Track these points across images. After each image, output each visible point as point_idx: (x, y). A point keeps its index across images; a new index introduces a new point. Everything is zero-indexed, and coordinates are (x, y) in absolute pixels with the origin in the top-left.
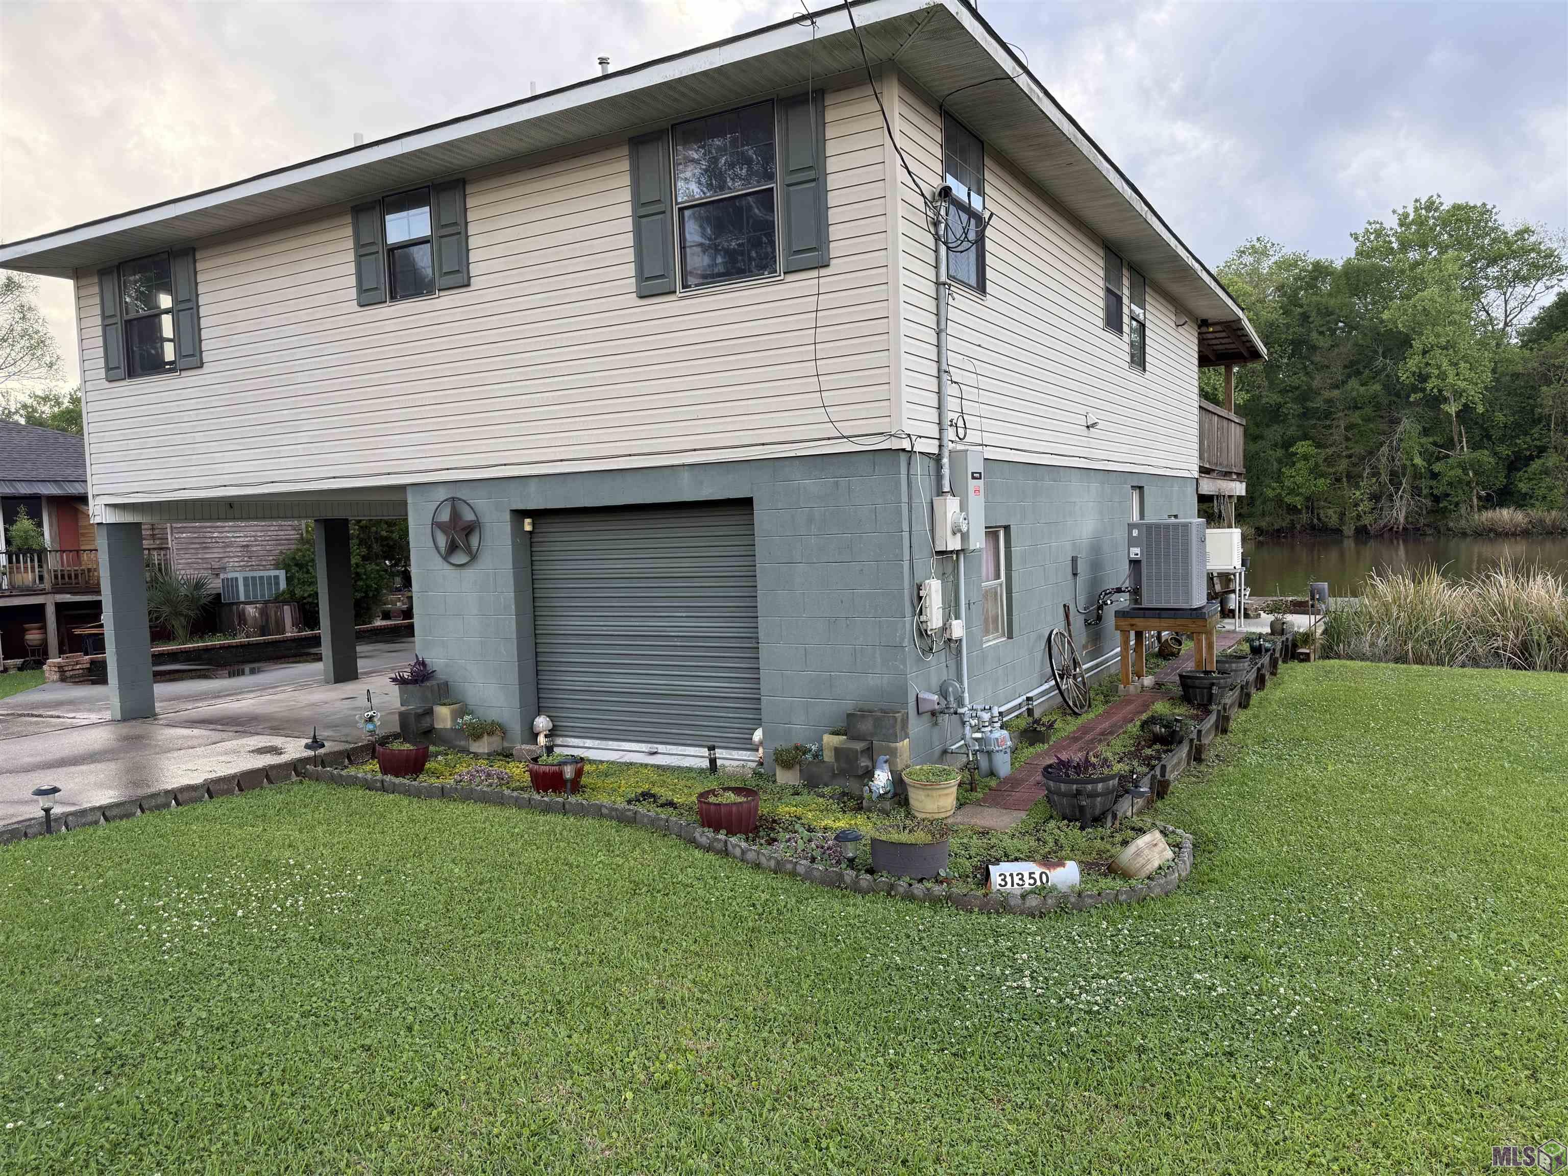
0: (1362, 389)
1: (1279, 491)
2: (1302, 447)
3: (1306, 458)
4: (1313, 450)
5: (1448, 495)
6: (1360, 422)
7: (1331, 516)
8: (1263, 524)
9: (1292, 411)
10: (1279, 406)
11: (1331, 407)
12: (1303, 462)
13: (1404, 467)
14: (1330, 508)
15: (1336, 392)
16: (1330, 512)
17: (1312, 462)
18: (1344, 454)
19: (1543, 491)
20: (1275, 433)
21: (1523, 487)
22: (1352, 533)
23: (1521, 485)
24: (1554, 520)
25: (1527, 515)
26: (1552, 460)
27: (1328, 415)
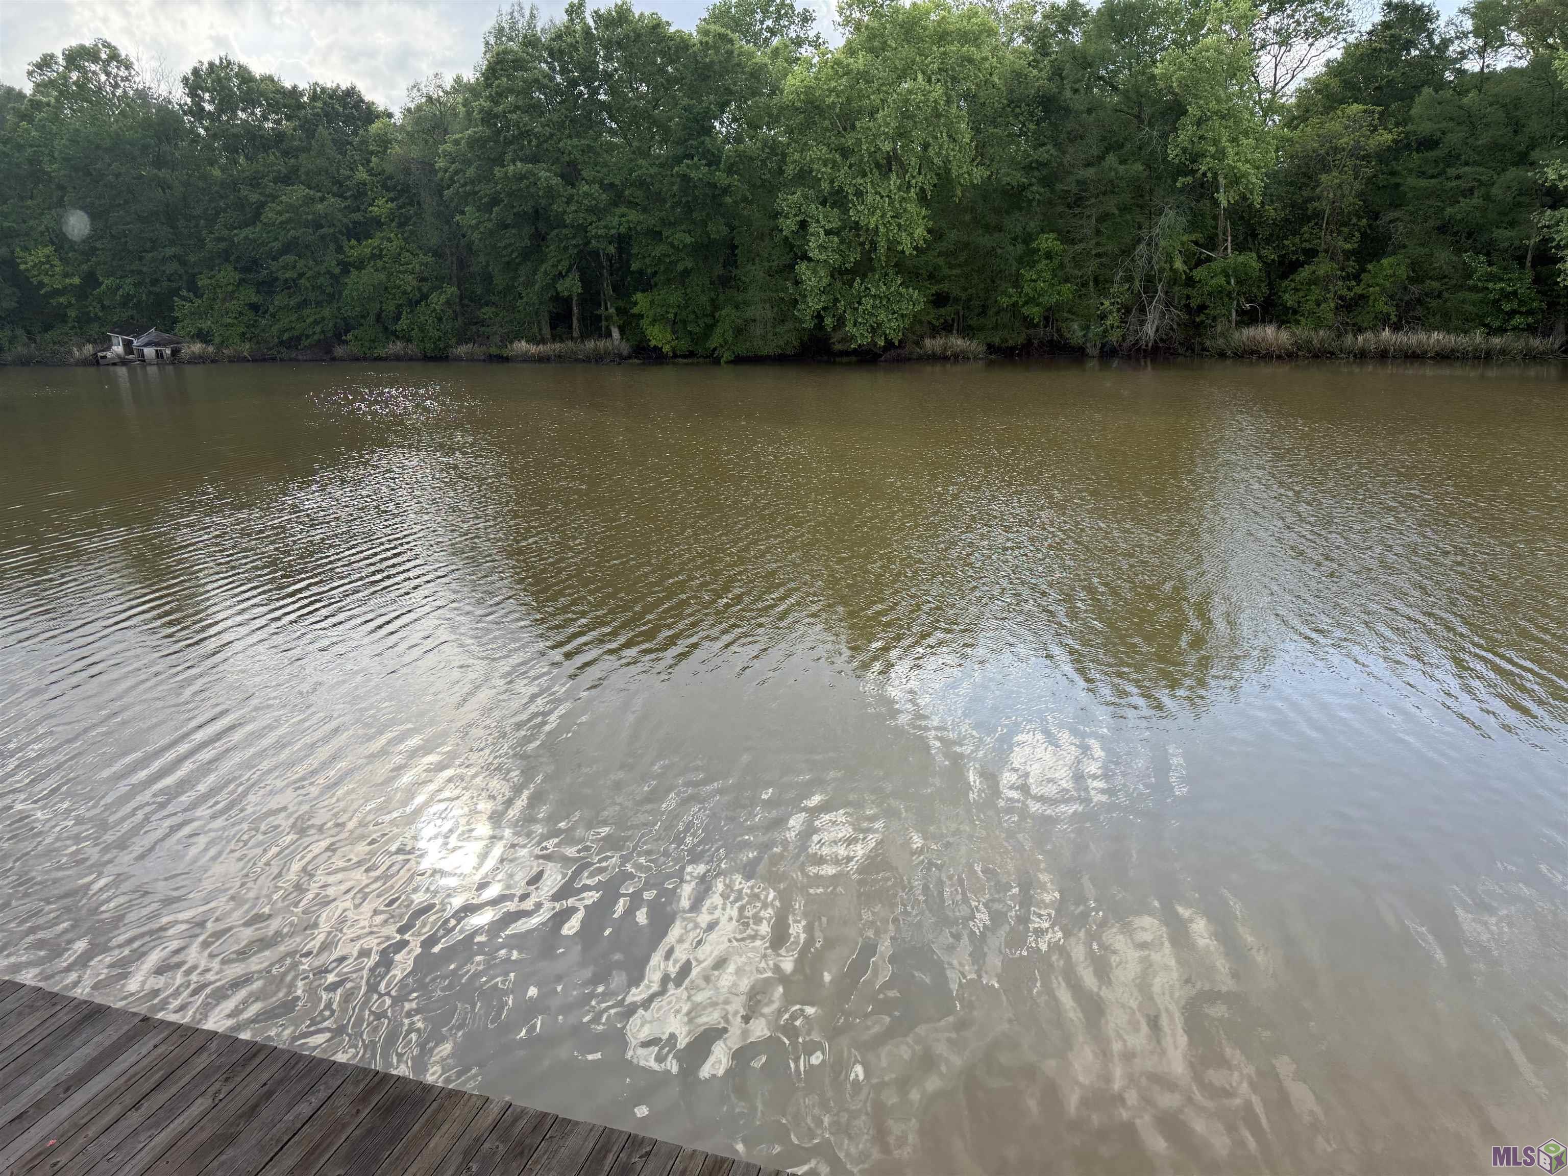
0: (1122, 168)
1: (1014, 299)
2: (1046, 242)
3: (1049, 256)
4: (1058, 246)
5: (1206, 307)
6: (1116, 212)
7: (1075, 332)
8: (997, 340)
9: (1037, 197)
10: (1024, 188)
11: (1085, 191)
12: (1046, 262)
13: (1162, 270)
14: (1073, 320)
15: (1090, 172)
16: (1075, 326)
17: (1056, 262)
18: (1094, 252)
19: (1310, 305)
20: (1016, 223)
21: (1289, 299)
22: (1096, 352)
23: (1286, 296)
24: (1322, 341)
25: (1293, 334)
26: (1323, 267)
27: (1079, 201)
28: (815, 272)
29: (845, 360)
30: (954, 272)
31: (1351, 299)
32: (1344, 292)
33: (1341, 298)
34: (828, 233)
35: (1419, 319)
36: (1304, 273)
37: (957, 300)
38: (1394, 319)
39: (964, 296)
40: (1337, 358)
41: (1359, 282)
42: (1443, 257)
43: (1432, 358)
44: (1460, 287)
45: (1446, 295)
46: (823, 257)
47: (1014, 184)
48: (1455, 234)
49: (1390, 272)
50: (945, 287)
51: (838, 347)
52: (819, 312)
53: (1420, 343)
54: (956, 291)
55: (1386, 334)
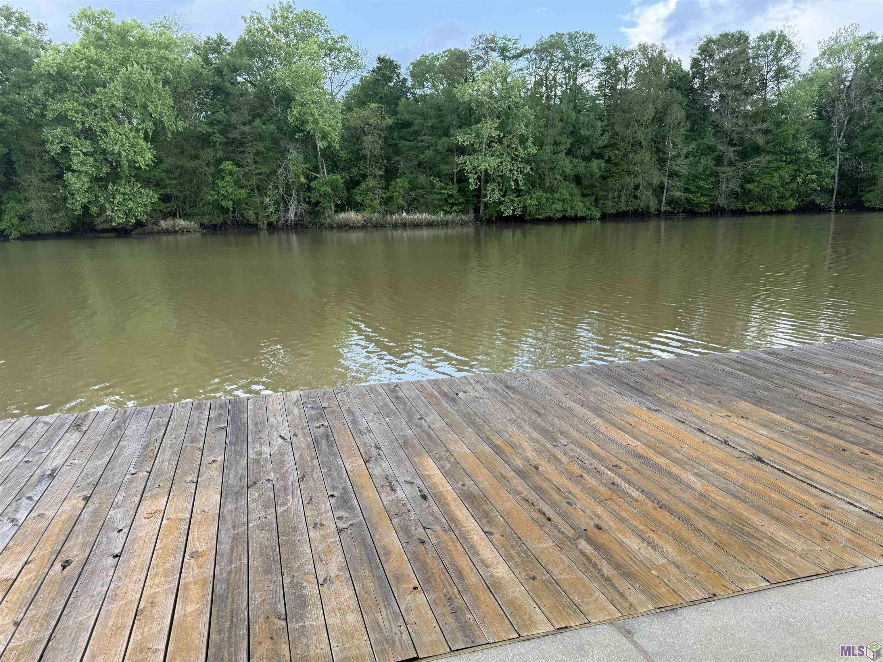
0: (264, 127)
1: (216, 197)
2: (228, 166)
3: (231, 173)
4: (235, 168)
5: (319, 202)
6: (264, 150)
7: (251, 215)
8: (205, 221)
9: (219, 140)
10: (209, 135)
11: (246, 138)
12: (229, 177)
13: (293, 183)
14: (249, 209)
15: (247, 128)
16: (251, 212)
17: (235, 176)
18: (254, 172)
19: (369, 201)
20: (208, 154)
21: (358, 199)
22: (265, 227)
23: (357, 197)
24: (376, 219)
25: (363, 216)
26: (371, 183)
27: (242, 144)
28: (79, 178)
29: (107, 235)
30: (173, 182)
31: (386, 199)
32: (383, 195)
33: (381, 198)
34: (85, 154)
35: (416, 208)
36: (363, 186)
37: (177, 198)
38: (406, 208)
39: (181, 196)
40: (385, 227)
41: (388, 190)
42: (422, 179)
43: (425, 225)
44: (431, 193)
45: (426, 196)
46: (84, 169)
47: (204, 132)
48: (425, 168)
49: (401, 185)
50: (169, 191)
51: (101, 227)
52: (85, 205)
53: (419, 219)
54: (176, 193)
55: (404, 215)
